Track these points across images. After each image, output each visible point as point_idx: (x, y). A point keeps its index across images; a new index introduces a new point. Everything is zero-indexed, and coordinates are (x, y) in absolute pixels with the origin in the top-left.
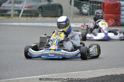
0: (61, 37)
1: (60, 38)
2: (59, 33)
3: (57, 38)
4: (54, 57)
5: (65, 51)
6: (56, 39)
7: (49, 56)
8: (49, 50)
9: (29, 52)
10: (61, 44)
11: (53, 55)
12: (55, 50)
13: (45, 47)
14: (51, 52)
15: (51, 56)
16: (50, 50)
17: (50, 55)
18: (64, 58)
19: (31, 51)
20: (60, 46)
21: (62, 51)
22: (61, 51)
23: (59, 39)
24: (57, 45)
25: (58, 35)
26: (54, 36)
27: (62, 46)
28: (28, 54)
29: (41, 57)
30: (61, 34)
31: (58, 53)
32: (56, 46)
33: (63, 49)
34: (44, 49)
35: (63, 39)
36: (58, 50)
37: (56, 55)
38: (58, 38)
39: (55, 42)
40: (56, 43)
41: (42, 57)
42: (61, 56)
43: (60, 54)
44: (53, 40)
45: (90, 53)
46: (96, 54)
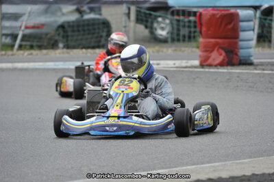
0: (132, 88)
1: (129, 91)
2: (127, 80)
3: (123, 92)
4: (116, 133)
5: (141, 120)
6: (122, 95)
7: (107, 131)
8: (105, 119)
9: (64, 125)
10: (131, 104)
11: (115, 128)
12: (119, 117)
13: (97, 113)
14: (111, 121)
15: (111, 130)
16: (108, 117)
17: (107, 128)
19: (68, 121)
20: (129, 108)
21: (135, 118)
22: (132, 119)
23: (128, 94)
24: (123, 107)
25: (126, 85)
26: (116, 88)
27: (135, 108)
28: (62, 128)
29: (88, 134)
30: (132, 82)
31: (124, 123)
32: (121, 107)
33: (136, 116)
34: (93, 116)
35: (135, 94)
36: (124, 117)
37: (120, 127)
38: (126, 92)
39: (119, 101)
40: (122, 102)
41: (92, 132)
42: (133, 131)
43: (129, 126)
44: (113, 96)
45: (196, 122)
46: (209, 124)
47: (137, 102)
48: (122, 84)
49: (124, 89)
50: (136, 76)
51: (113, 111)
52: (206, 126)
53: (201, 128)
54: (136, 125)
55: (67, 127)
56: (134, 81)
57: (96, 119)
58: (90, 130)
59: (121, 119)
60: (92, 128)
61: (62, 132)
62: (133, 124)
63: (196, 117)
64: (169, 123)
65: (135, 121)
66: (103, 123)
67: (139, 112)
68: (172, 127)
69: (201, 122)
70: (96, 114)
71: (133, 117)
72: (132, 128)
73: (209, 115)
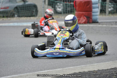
0: (66, 35)
1: (65, 37)
2: (64, 31)
3: (62, 37)
4: (58, 56)
5: (69, 50)
6: (61, 38)
7: (54, 55)
8: (53, 49)
10: (66, 43)
11: (58, 54)
12: (60, 49)
14: (56, 50)
15: (56, 54)
16: (55, 49)
17: (54, 54)
18: (68, 57)
19: (37, 50)
20: (65, 44)
21: (67, 49)
22: (65, 49)
23: (64, 38)
24: (62, 44)
25: (63, 34)
26: (59, 35)
27: (67, 44)
28: (35, 54)
30: (66, 32)
31: (62, 51)
32: (60, 44)
33: (67, 48)
34: (49, 48)
35: (67, 38)
36: (62, 49)
37: (60, 53)
38: (63, 37)
39: (60, 41)
40: (61, 42)
41: (47, 56)
42: (66, 55)
43: (64, 52)
44: (58, 39)
45: (95, 51)
46: (102, 51)
47: (69, 41)
48: (62, 33)
49: (62, 36)
50: (68, 29)
51: (57, 46)
52: (100, 52)
53: (98, 53)
54: (67, 52)
55: (36, 53)
56: (67, 32)
57: (49, 50)
58: (47, 55)
59: (61, 50)
60: (48, 54)
61: (34, 55)
62: (66, 52)
63: (96, 48)
64: (83, 51)
65: (67, 50)
66: (52, 51)
67: (69, 46)
68: (84, 53)
69: (98, 50)
70: (50, 47)
71: (66, 48)
72: (66, 53)
73: (102, 47)
